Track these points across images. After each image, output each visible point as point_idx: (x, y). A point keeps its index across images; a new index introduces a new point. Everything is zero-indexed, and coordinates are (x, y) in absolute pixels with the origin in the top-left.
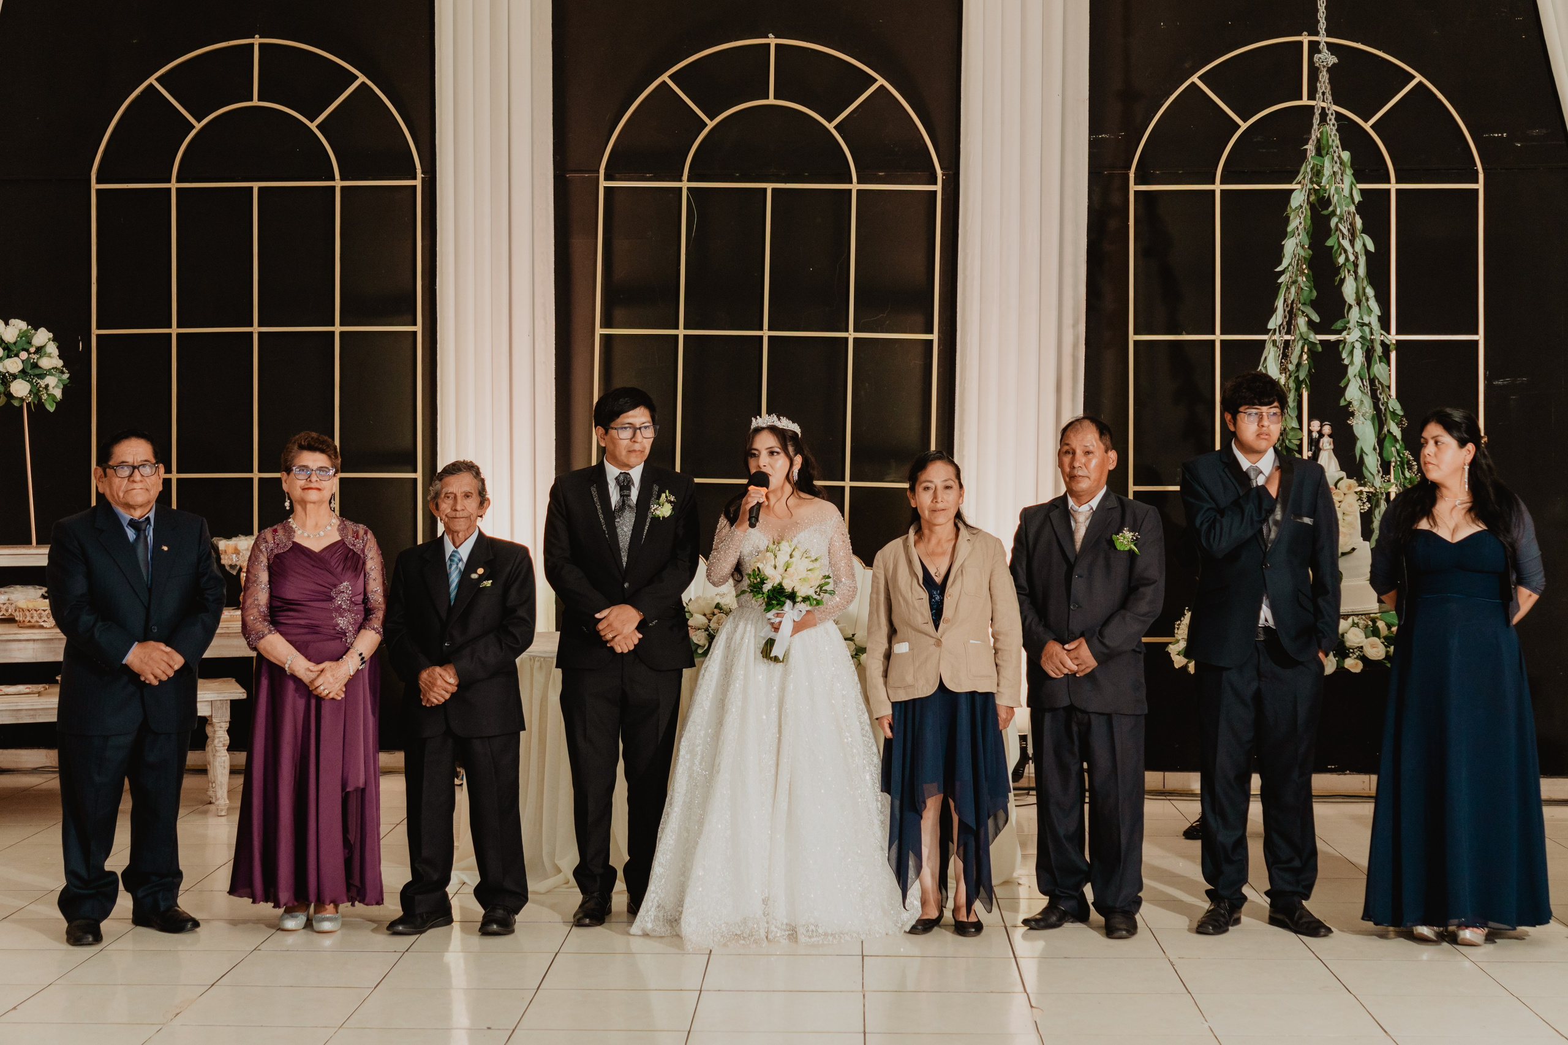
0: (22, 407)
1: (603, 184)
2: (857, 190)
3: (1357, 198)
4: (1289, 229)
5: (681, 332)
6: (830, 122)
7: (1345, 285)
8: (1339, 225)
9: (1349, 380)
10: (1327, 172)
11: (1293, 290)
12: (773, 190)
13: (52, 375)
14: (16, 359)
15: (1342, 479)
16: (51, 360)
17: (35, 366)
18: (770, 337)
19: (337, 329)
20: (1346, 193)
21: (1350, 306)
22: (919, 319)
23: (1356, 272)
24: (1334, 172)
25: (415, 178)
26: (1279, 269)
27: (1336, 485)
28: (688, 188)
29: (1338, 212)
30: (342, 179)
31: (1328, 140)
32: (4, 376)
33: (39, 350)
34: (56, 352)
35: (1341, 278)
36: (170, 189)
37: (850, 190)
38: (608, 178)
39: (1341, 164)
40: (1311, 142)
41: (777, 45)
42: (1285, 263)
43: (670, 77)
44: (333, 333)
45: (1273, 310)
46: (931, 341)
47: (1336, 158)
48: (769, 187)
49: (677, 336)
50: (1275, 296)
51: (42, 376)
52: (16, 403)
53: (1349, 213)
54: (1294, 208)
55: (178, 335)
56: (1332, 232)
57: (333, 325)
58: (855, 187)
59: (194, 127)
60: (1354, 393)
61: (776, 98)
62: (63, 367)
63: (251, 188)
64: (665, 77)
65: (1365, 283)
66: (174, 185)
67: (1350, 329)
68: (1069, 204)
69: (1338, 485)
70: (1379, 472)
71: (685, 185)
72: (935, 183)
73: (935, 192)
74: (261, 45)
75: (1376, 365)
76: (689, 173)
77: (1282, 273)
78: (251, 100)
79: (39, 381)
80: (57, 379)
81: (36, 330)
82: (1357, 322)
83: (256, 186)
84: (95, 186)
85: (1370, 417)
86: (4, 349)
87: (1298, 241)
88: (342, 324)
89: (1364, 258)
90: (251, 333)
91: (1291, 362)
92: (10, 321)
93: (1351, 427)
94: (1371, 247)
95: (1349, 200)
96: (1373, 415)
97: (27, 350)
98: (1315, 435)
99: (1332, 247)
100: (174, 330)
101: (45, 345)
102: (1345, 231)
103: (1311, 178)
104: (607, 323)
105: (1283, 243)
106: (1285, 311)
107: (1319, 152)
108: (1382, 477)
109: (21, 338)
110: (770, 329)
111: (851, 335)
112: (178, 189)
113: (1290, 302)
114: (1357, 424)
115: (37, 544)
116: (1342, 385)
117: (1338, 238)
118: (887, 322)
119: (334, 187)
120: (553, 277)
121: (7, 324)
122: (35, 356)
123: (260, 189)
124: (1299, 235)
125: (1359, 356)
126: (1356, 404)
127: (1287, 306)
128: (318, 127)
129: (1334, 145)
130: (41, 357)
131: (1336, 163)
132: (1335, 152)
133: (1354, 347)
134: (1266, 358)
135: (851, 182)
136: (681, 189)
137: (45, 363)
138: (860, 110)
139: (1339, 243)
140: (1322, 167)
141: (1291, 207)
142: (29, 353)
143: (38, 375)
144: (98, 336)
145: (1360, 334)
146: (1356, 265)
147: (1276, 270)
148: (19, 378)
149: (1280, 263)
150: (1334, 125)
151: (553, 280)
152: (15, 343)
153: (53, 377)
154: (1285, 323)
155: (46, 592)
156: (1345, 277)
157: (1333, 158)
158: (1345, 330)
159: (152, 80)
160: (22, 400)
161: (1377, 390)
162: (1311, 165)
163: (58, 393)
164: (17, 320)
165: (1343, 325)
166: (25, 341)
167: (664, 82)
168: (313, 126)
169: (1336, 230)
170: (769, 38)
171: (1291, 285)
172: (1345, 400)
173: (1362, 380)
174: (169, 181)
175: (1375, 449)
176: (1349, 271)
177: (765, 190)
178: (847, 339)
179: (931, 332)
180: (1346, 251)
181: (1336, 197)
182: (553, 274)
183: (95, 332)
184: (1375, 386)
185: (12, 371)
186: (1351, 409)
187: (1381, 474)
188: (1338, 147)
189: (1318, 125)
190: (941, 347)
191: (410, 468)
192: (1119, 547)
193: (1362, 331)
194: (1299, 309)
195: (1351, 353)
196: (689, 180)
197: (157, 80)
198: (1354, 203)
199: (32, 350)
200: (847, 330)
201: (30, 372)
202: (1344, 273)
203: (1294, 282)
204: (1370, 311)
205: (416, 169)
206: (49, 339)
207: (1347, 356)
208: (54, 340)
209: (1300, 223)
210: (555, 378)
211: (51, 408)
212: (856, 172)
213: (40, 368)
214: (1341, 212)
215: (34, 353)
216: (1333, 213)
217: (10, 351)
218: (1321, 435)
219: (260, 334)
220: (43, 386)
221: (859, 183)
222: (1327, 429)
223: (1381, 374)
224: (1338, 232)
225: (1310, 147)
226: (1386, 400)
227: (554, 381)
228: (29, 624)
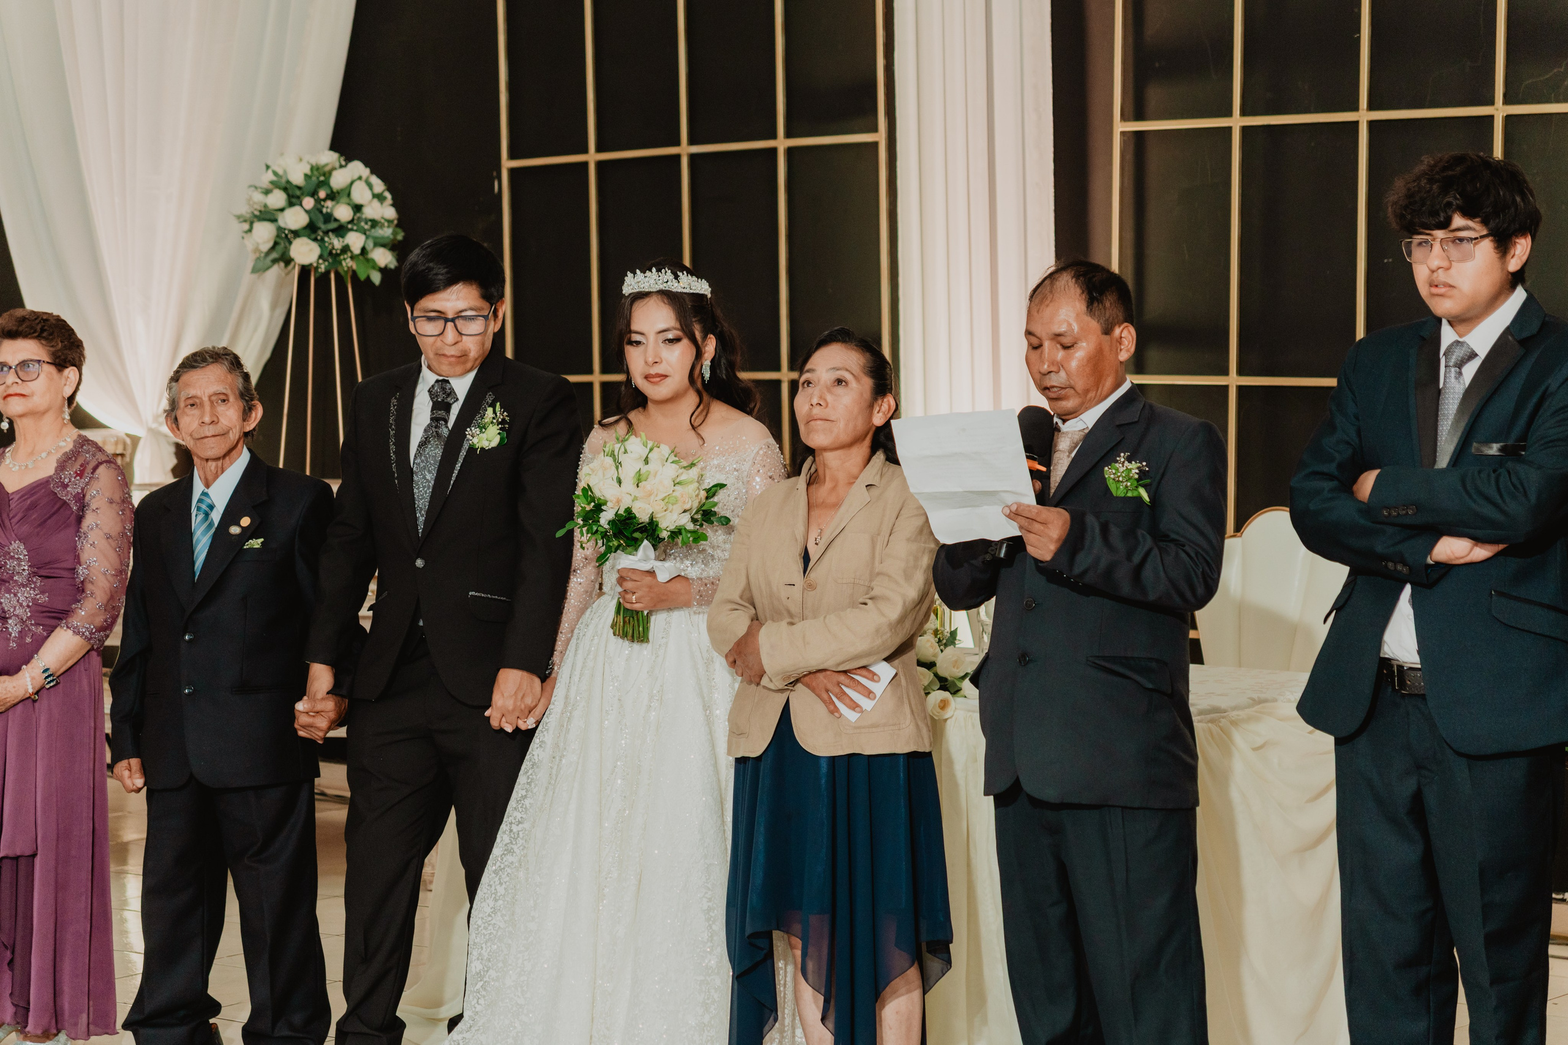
5: (1236, 121)
14: (297, 208)
16: (353, 209)
17: (329, 218)
18: (1371, 123)
19: (781, 143)
32: (286, 234)
33: (344, 194)
44: (776, 151)
49: (1230, 129)
51: (341, 230)
55: (597, 164)
57: (777, 137)
80: (379, 236)
88: (789, 135)
90: (679, 156)
97: (317, 195)
100: (592, 156)
101: (348, 187)
104: (1131, 113)
110: (1371, 108)
111: (1499, 111)
120: (1050, 44)
122: (329, 203)
130: (336, 204)
137: (343, 213)
142: (321, 199)
143: (337, 231)
144: (510, 170)
148: (304, 236)
151: (1050, 48)
152: (301, 186)
163: (384, 258)
166: (319, 179)
178: (1493, 118)
182: (1050, 39)
185: (293, 228)
199: (326, 194)
200: (1493, 102)
201: (322, 226)
206: (360, 178)
213: (336, 220)
217: (294, 196)
219: (690, 156)
227: (1053, 214)
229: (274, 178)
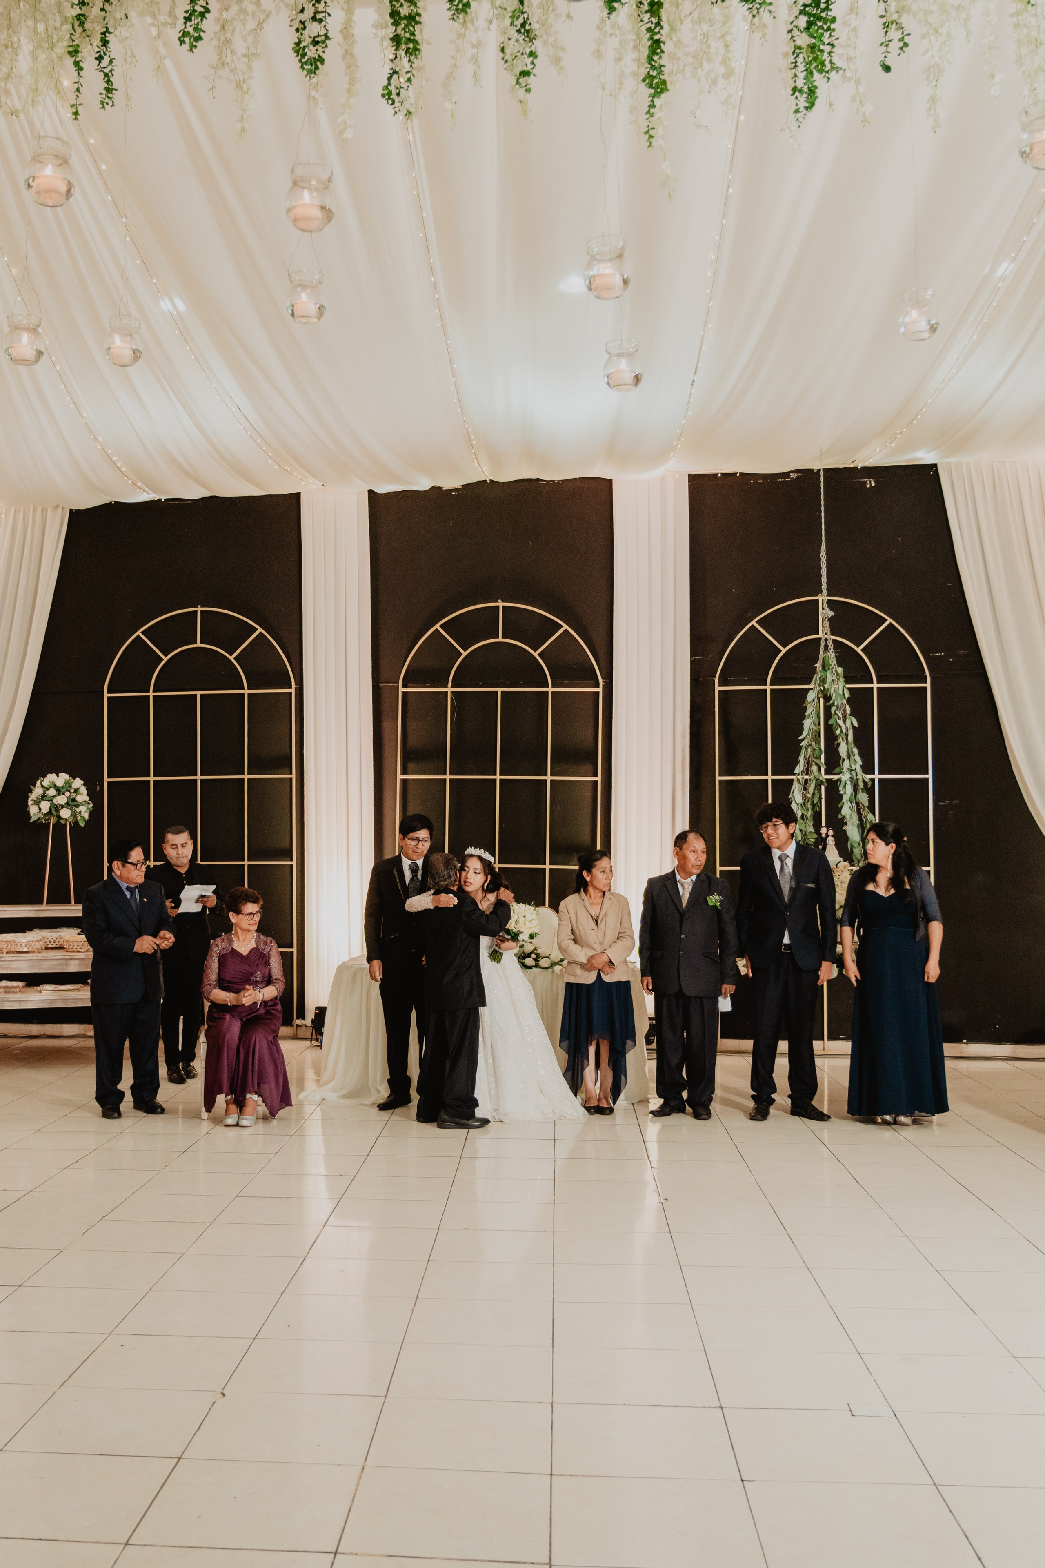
0: (65, 825)
1: (401, 690)
2: (552, 692)
3: (847, 695)
4: (807, 714)
5: (448, 777)
6: (535, 651)
7: (840, 747)
8: (836, 711)
9: (843, 803)
10: (829, 680)
11: (809, 750)
12: (502, 692)
13: (84, 805)
14: (63, 796)
15: (840, 862)
16: (83, 796)
17: (74, 800)
18: (501, 780)
19: (246, 777)
20: (841, 693)
21: (844, 760)
22: (589, 768)
23: (847, 739)
24: (833, 680)
25: (291, 688)
26: (801, 738)
27: (837, 866)
28: (452, 692)
29: (836, 704)
30: (249, 689)
31: (829, 661)
32: (57, 806)
33: (76, 791)
34: (85, 792)
35: (838, 743)
36: (149, 697)
37: (548, 692)
38: (404, 686)
39: (837, 675)
40: (819, 662)
41: (503, 607)
42: (804, 734)
43: (440, 626)
44: (243, 779)
45: (798, 762)
46: (596, 782)
47: (834, 672)
48: (499, 690)
49: (445, 780)
50: (799, 754)
51: (77, 806)
52: (63, 822)
53: (842, 704)
54: (809, 701)
55: (154, 781)
56: (833, 716)
57: (243, 774)
58: (550, 690)
59: (163, 660)
60: (847, 811)
61: (503, 637)
62: (89, 800)
63: (196, 695)
64: (437, 626)
65: (853, 745)
66: (151, 694)
67: (843, 773)
68: (678, 699)
69: (838, 866)
70: (862, 857)
71: (449, 690)
72: (599, 687)
73: (598, 692)
74: (202, 611)
75: (860, 794)
76: (452, 683)
77: (803, 740)
78: (196, 643)
79: (76, 809)
80: (86, 808)
81: (74, 779)
82: (848, 769)
83: (199, 693)
84: (106, 695)
85: (857, 825)
86: (56, 791)
87: (812, 721)
88: (249, 774)
89: (852, 730)
90: (196, 780)
91: (809, 793)
92: (59, 774)
93: (845, 831)
94: (856, 724)
95: (842, 696)
96: (858, 824)
97: (69, 791)
98: (824, 836)
99: (833, 724)
100: (152, 779)
101: (79, 788)
102: (840, 715)
103: (819, 684)
104: (404, 772)
105: (803, 722)
106: (804, 762)
107: (824, 669)
108: (864, 861)
109: (66, 784)
110: (500, 775)
111: (549, 778)
112: (154, 696)
113: (807, 757)
114: (849, 829)
115: (75, 904)
116: (839, 806)
117: (836, 719)
118: (571, 770)
119: (243, 694)
120: (372, 745)
121: (58, 776)
122: (74, 795)
123: (201, 695)
124: (812, 717)
125: (849, 789)
126: (848, 817)
127: (806, 759)
128: (235, 659)
129: (833, 664)
130: (77, 795)
131: (834, 674)
132: (833, 668)
133: (846, 784)
134: (794, 790)
135: (548, 687)
136: (447, 692)
137: (79, 798)
138: (553, 644)
139: (836, 722)
140: (826, 677)
141: (807, 701)
142: (71, 793)
143: (76, 805)
144: (108, 782)
145: (850, 776)
146: (847, 735)
147: (799, 738)
148: (65, 808)
149: (801, 734)
150: (832, 652)
151: (372, 746)
152: (62, 787)
153: (84, 807)
154: (805, 770)
155: (80, 932)
156: (840, 742)
157: (832, 672)
158: (841, 773)
159: (139, 633)
160: (66, 820)
161: (860, 809)
162: (819, 676)
163: (86, 816)
164: (64, 774)
165: (839, 770)
166: (68, 786)
167: (437, 629)
168: (232, 658)
169: (835, 714)
170: (498, 602)
171: (808, 747)
172: (841, 815)
173: (851, 803)
174: (149, 691)
175: (859, 844)
176: (843, 739)
177: (497, 692)
178: (546, 780)
179: (596, 775)
180: (840, 727)
181: (834, 695)
182: (372, 743)
183: (106, 780)
184: (860, 806)
185: (61, 804)
186: (845, 821)
187: (863, 859)
188: (835, 665)
189: (823, 652)
190: (603, 785)
191: (288, 858)
192: (710, 904)
193: (851, 774)
194: (813, 761)
195: (845, 787)
196: (452, 687)
197: (142, 633)
198: (845, 698)
199: (72, 791)
200: (546, 775)
201: (71, 803)
202: (840, 740)
203: (810, 745)
204: (856, 762)
205: (291, 682)
206: (82, 785)
207: (843, 789)
208: (84, 785)
209: (813, 710)
210: (375, 805)
211: (82, 824)
212: (551, 681)
213: (76, 801)
214: (837, 704)
215: (73, 793)
216: (833, 704)
217: (59, 791)
218: (827, 836)
219: (201, 780)
220: (78, 812)
221: (552, 687)
222: (831, 833)
223: (863, 799)
224: (836, 716)
225: (819, 665)
226: (866, 815)
227: (373, 806)
228: (72, 950)
229: (49, 784)
